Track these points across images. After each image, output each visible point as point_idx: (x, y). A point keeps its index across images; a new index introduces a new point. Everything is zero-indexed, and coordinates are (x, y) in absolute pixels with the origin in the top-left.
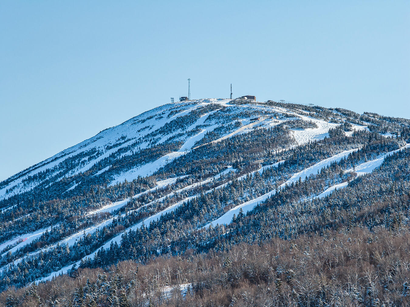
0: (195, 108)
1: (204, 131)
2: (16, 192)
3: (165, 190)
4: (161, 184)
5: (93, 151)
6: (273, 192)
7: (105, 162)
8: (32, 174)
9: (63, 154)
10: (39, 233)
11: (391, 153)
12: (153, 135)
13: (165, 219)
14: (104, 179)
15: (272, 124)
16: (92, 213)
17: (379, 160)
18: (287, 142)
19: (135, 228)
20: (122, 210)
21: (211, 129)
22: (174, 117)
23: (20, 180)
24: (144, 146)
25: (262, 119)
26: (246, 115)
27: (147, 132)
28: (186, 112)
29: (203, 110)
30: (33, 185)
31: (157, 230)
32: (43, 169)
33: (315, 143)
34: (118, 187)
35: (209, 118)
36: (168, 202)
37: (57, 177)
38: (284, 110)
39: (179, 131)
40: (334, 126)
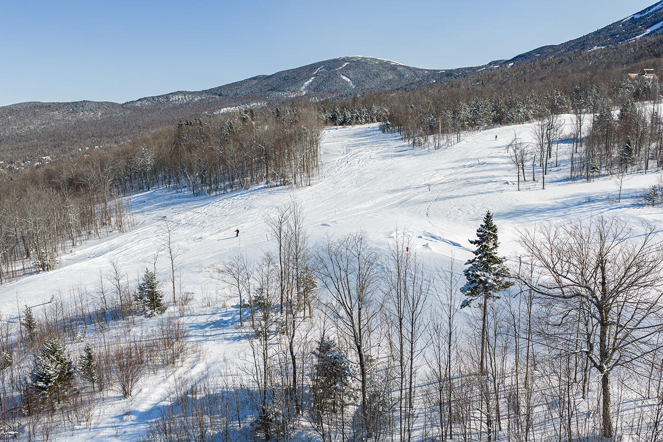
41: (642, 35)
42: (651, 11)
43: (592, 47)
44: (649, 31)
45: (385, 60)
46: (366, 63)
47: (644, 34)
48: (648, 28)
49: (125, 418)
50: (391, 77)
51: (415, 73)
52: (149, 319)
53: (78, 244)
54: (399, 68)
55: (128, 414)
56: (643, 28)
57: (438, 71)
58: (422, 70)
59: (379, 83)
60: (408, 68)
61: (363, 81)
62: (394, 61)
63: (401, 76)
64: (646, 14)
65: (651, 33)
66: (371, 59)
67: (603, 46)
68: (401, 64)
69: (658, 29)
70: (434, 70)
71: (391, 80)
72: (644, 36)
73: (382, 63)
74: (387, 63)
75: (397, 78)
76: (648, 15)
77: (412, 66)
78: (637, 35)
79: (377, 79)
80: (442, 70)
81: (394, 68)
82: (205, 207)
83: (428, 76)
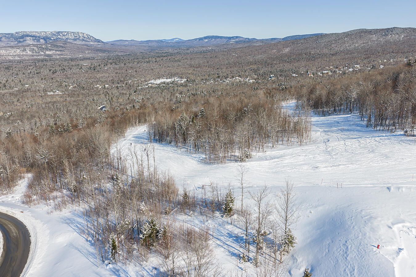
49: (154, 270)
52: (221, 218)
53: (274, 147)
55: (156, 269)
82: (356, 140)
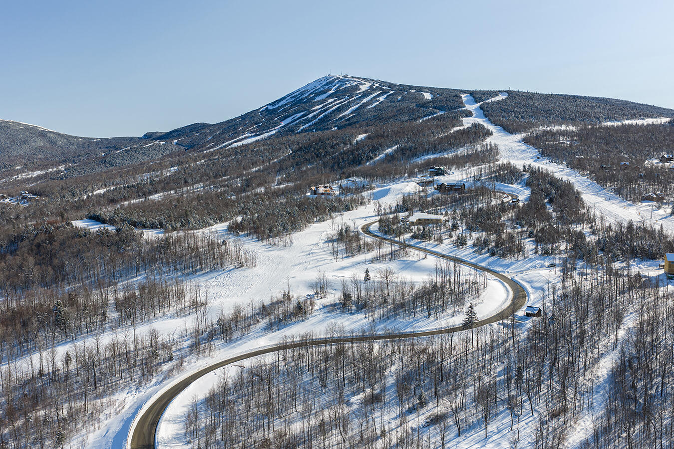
0: (333, 78)
1: (337, 85)
2: (289, 101)
3: (332, 103)
4: (330, 101)
5: (308, 90)
6: (360, 104)
7: (312, 94)
8: (292, 96)
9: (299, 90)
10: (302, 114)
11: (388, 94)
12: (323, 86)
13: (334, 111)
14: (313, 98)
15: (355, 84)
16: (313, 109)
17: (385, 96)
18: (360, 89)
19: (326, 113)
20: (321, 108)
21: (339, 85)
22: (328, 81)
23: (289, 97)
24: (322, 89)
25: (352, 82)
26: (348, 81)
27: (321, 85)
28: (331, 79)
29: (336, 79)
30: (293, 99)
31: (333, 114)
32: (295, 94)
33: (368, 90)
34: (318, 101)
35: (338, 81)
36: (333, 106)
37: (300, 97)
38: (357, 80)
39: (331, 85)
40: (371, 84)
41: (279, 127)
42: (280, 104)
43: (243, 133)
44: (283, 124)
45: (31, 125)
46: (8, 127)
47: (281, 126)
48: (282, 121)
50: (42, 144)
51: (69, 141)
54: (49, 135)
56: (279, 121)
57: (93, 139)
58: (76, 137)
59: (28, 150)
60: (59, 134)
61: (8, 147)
62: (42, 127)
63: (53, 143)
64: (277, 106)
65: (285, 125)
66: (13, 122)
67: (252, 132)
68: (50, 130)
69: (289, 123)
70: (89, 138)
71: (42, 147)
72: (280, 127)
73: (27, 128)
74: (33, 128)
75: (48, 145)
76: (278, 108)
77: (62, 132)
78: (275, 126)
79: (27, 146)
80: (98, 139)
81: (43, 134)
83: (84, 144)
